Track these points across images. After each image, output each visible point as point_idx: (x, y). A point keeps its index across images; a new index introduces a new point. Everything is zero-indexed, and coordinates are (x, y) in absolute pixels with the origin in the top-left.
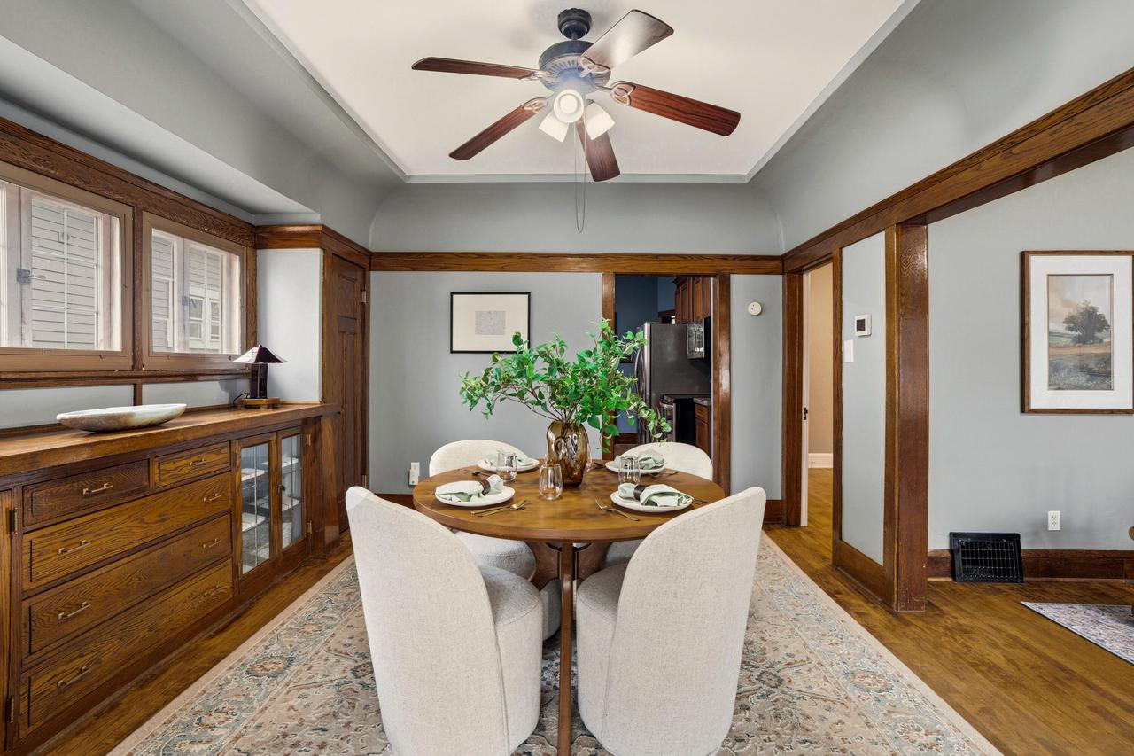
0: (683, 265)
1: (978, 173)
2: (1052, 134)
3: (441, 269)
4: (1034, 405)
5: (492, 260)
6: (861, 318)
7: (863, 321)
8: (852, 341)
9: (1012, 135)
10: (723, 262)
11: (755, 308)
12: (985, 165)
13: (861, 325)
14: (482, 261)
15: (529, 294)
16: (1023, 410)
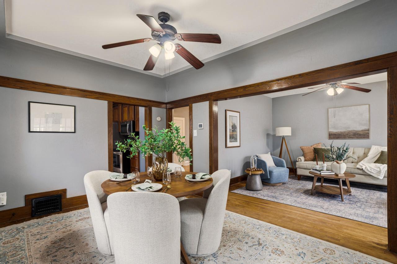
0: (138, 102)
1: (237, 92)
2: (254, 88)
3: (21, 88)
4: (228, 146)
5: (54, 88)
6: (201, 124)
7: (201, 125)
8: (196, 130)
9: (246, 86)
10: (150, 103)
11: (159, 119)
12: (239, 91)
13: (201, 126)
14: (47, 88)
15: (75, 106)
16: (226, 147)
